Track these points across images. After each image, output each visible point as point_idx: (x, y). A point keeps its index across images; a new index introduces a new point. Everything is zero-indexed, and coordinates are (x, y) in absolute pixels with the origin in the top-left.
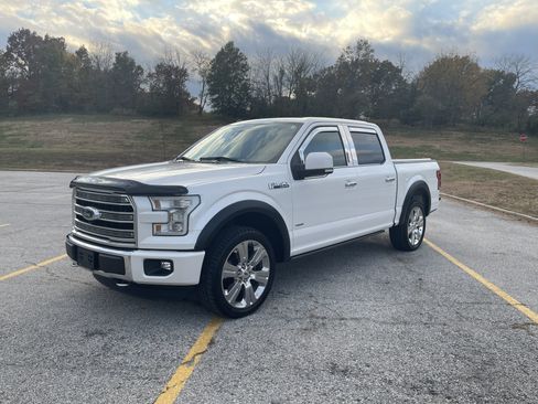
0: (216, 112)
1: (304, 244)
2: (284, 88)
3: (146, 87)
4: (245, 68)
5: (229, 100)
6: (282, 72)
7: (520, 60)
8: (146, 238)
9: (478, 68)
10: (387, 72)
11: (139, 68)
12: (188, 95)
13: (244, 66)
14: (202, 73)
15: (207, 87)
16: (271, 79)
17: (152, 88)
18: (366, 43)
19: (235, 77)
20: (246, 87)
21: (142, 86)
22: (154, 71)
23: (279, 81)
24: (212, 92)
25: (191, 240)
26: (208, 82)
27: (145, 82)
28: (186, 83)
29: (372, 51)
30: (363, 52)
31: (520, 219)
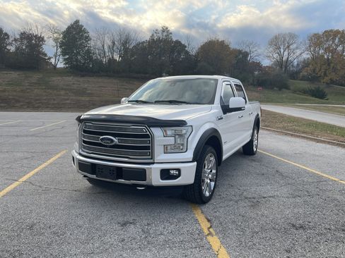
0: (67, 68)
1: (228, 152)
2: (115, 53)
3: (12, 49)
4: (88, 39)
5: (77, 60)
6: (114, 43)
7: (251, 44)
8: (160, 155)
9: (229, 48)
10: (178, 47)
11: (6, 34)
12: (46, 55)
13: (87, 37)
14: (56, 40)
15: (59, 50)
16: (106, 47)
17: (17, 49)
18: (167, 28)
19: (81, 44)
20: (89, 52)
21: (8, 47)
22: (18, 37)
23: (112, 49)
24: (64, 53)
25: (189, 155)
26: (61, 47)
27: (11, 44)
28: (43, 46)
29: (171, 33)
30: (165, 34)
31: (286, 134)
